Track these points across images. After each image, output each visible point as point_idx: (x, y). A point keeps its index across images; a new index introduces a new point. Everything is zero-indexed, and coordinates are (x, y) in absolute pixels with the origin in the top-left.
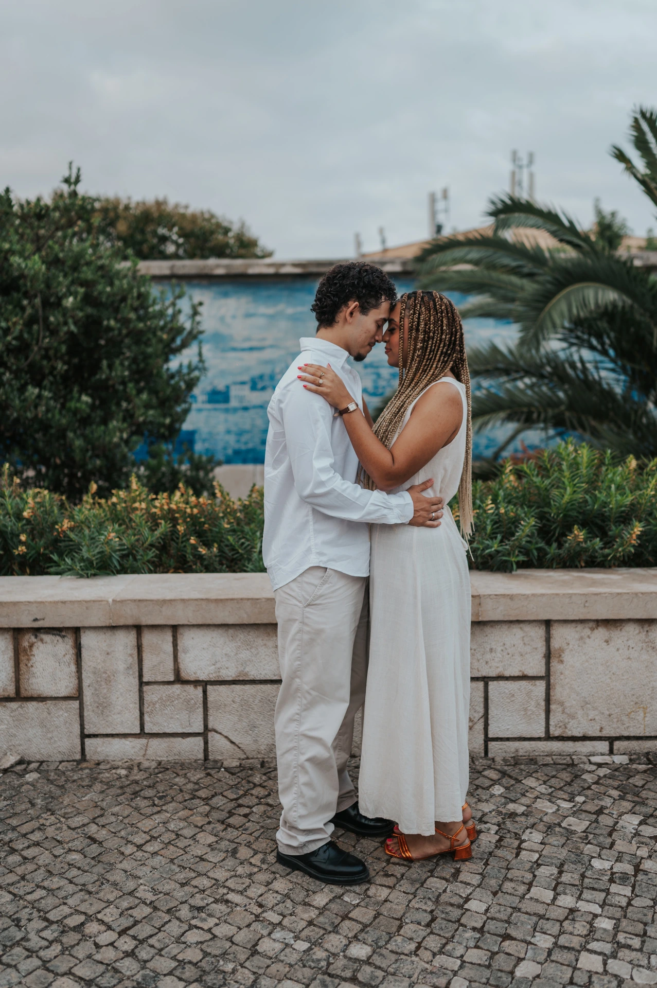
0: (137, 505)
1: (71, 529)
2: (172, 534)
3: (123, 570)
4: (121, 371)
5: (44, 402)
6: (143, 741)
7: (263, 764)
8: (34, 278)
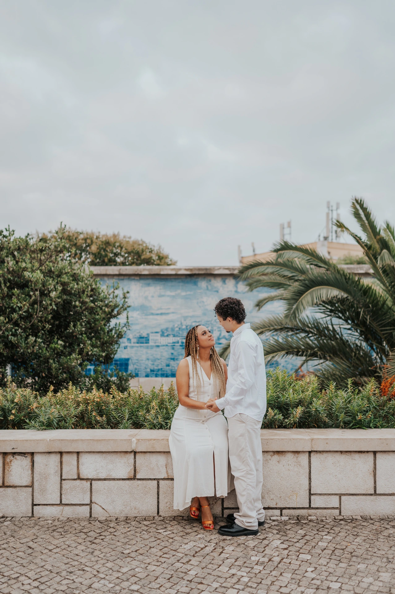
0: (70, 396)
1: (36, 408)
2: (86, 411)
3: (59, 427)
4: (81, 328)
5: (38, 344)
6: (61, 508)
7: (116, 519)
8: (36, 282)
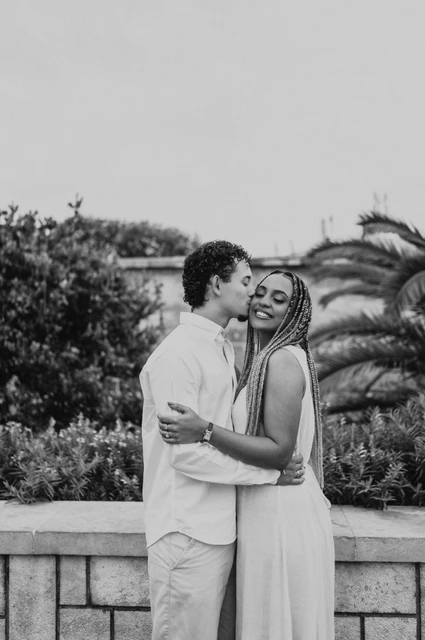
2: (104, 465)
4: (101, 330)
5: (43, 352)
8: (42, 267)
